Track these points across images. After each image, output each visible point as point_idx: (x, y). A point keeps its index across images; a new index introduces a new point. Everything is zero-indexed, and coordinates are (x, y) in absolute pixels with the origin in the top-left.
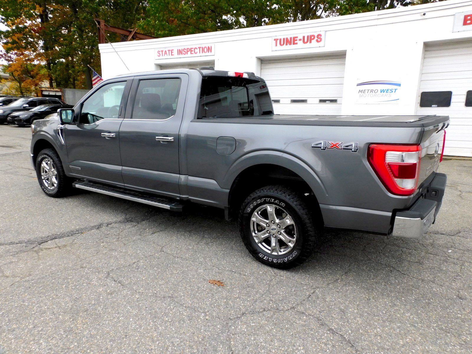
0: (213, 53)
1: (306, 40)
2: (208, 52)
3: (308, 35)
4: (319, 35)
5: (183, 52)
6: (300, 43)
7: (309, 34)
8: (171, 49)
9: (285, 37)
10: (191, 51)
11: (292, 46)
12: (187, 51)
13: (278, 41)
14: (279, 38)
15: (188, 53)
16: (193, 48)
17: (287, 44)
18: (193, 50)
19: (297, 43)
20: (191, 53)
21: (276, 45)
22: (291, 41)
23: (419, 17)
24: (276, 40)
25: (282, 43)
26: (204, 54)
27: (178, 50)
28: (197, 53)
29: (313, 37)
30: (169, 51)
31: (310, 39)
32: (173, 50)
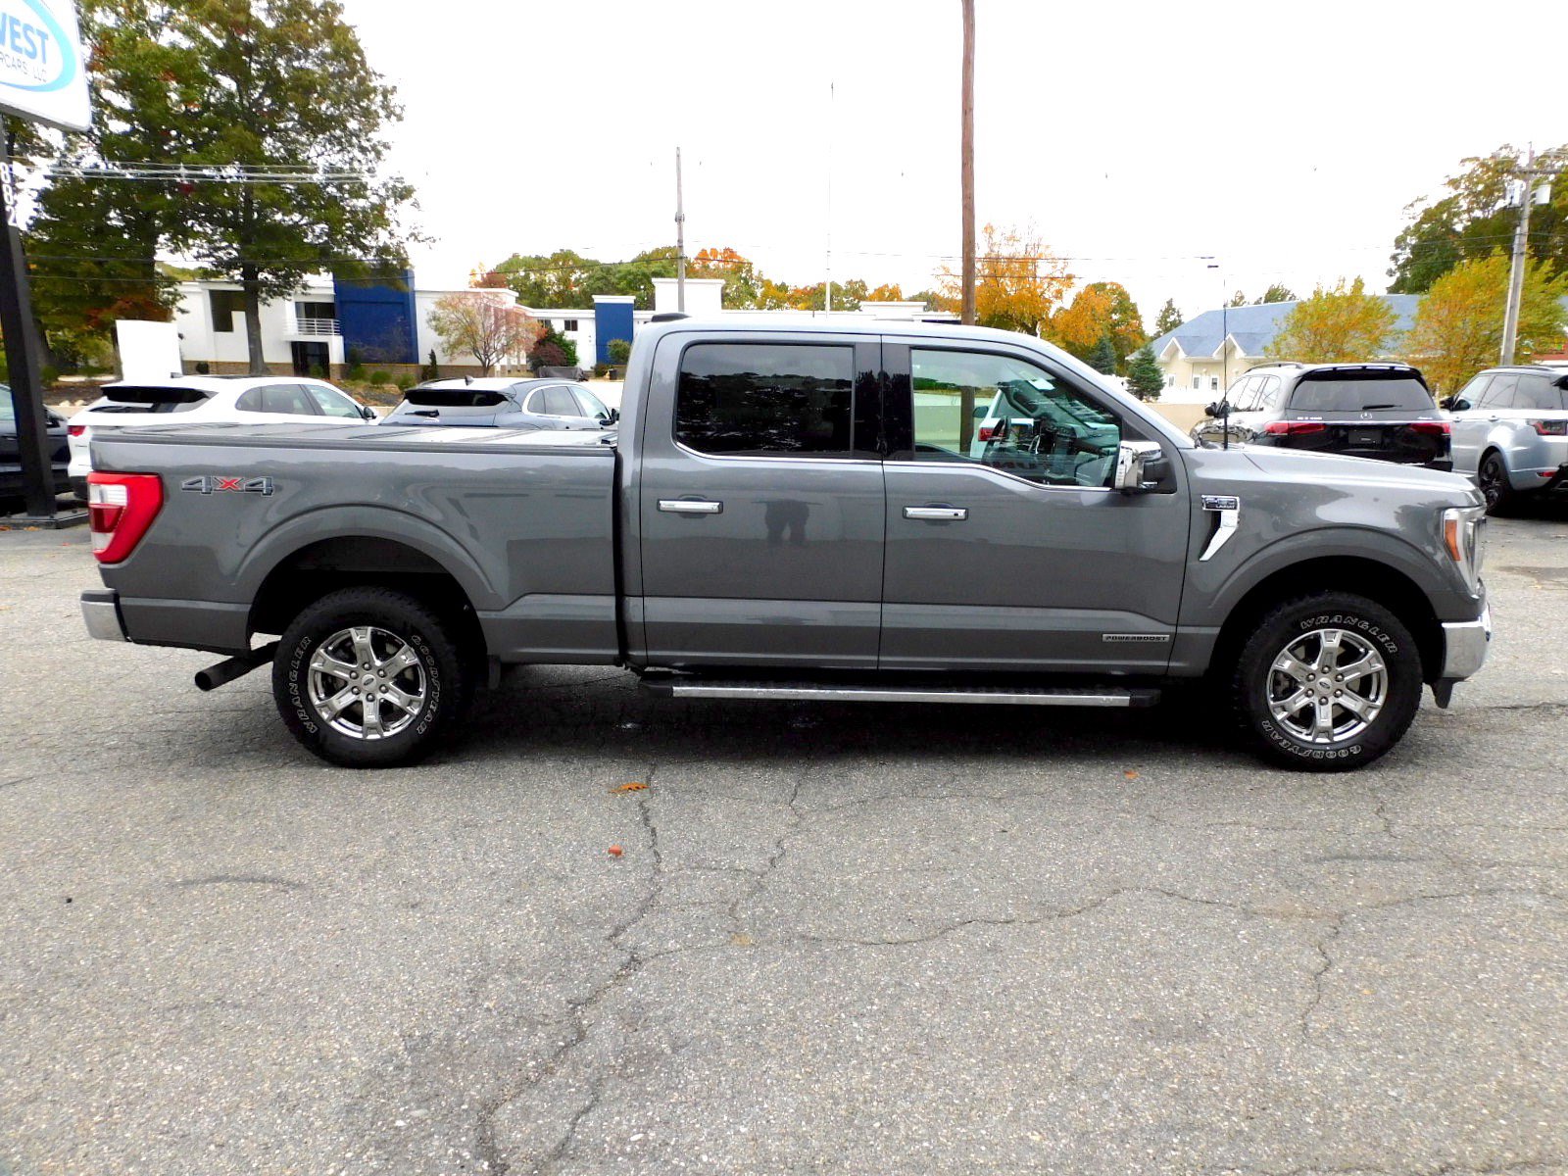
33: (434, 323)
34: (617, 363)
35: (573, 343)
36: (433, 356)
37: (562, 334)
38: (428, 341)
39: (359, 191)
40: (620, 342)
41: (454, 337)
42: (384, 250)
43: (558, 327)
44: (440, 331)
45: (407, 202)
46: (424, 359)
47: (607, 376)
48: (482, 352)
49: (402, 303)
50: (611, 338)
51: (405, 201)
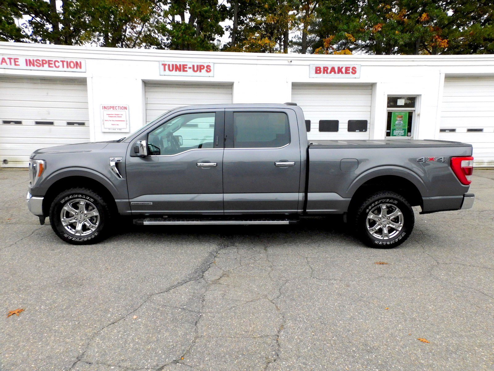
0: (83, 69)
1: (196, 69)
2: (77, 68)
3: (197, 64)
4: (208, 66)
5: (35, 63)
6: (190, 71)
7: (199, 64)
8: (13, 57)
9: (174, 64)
10: (49, 64)
11: (182, 73)
12: (43, 64)
13: (167, 67)
14: (167, 63)
15: (45, 65)
16: (52, 61)
17: (176, 71)
18: (53, 62)
19: (187, 71)
20: (49, 66)
21: (165, 70)
22: (181, 68)
23: (286, 63)
24: (164, 65)
25: (171, 69)
26: (69, 69)
27: (26, 60)
28: (59, 67)
29: (202, 67)
30: (10, 59)
31: (200, 68)
32: (18, 59)
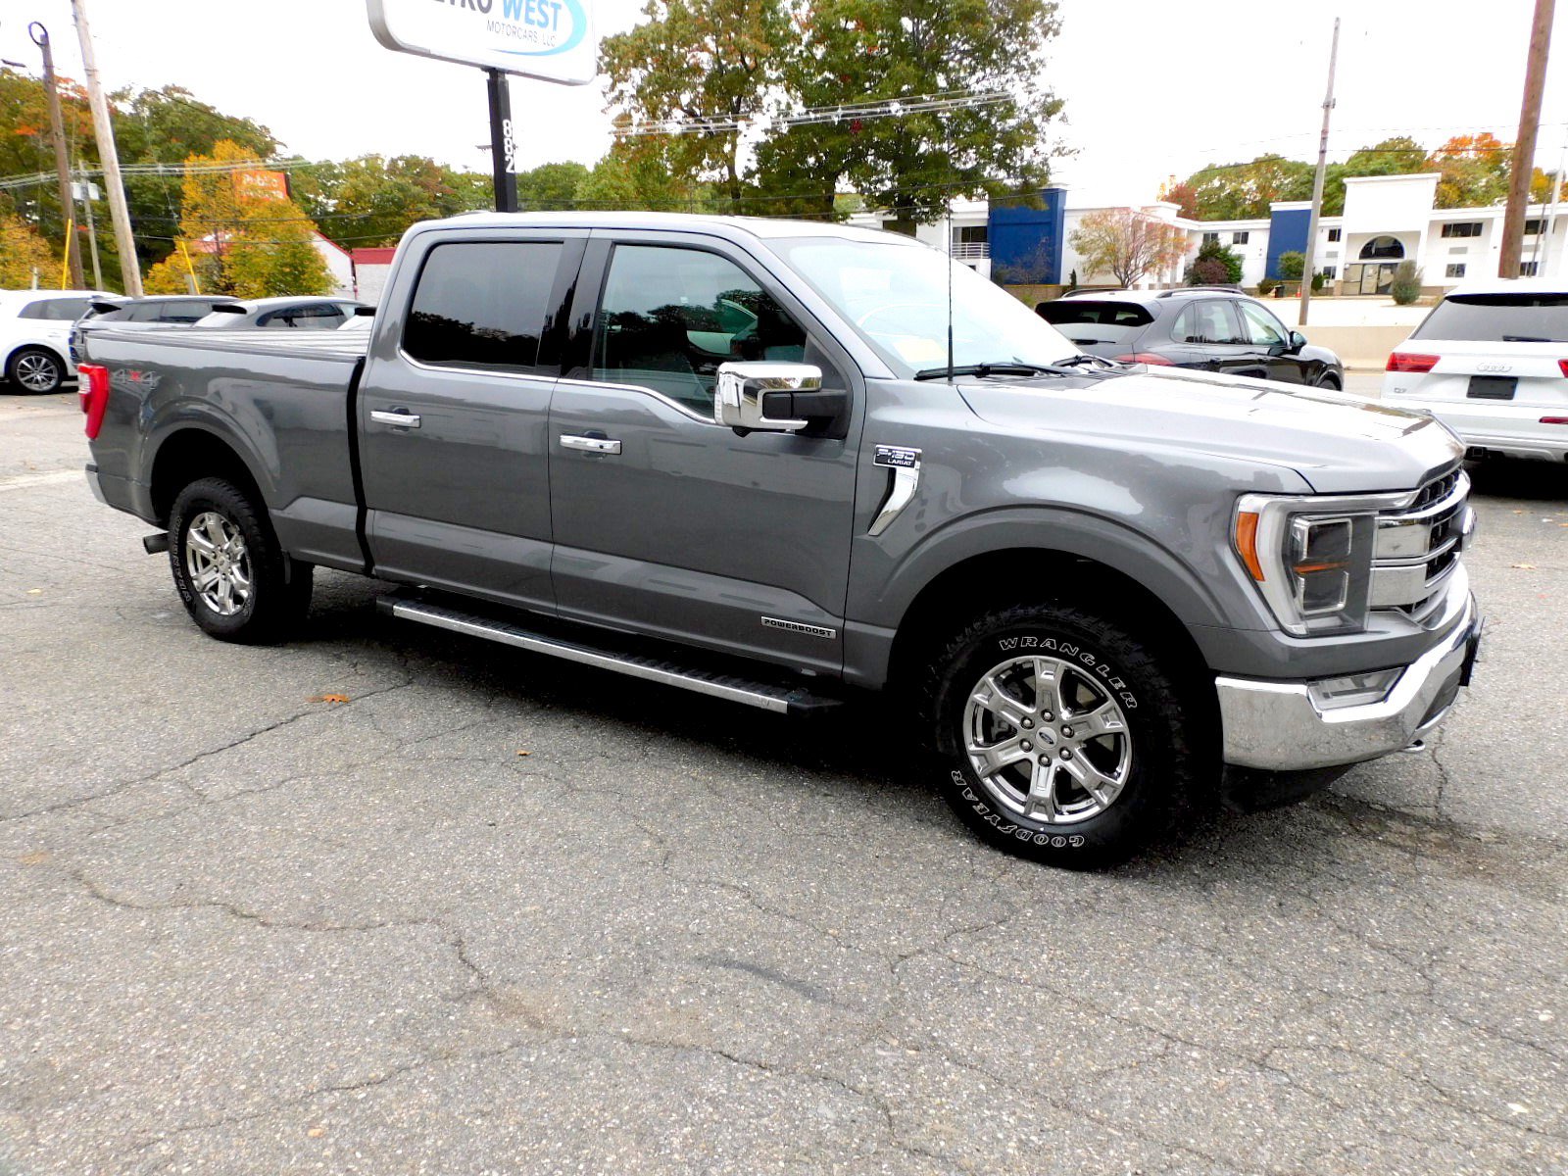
33: (1075, 242)
34: (1288, 277)
35: (1240, 257)
36: (1073, 276)
37: (1228, 248)
38: (1071, 260)
39: (1010, 109)
40: (1293, 254)
41: (1096, 255)
42: (1027, 170)
43: (1225, 240)
44: (1081, 250)
45: (1054, 118)
46: (1065, 280)
47: (1272, 294)
48: (1122, 270)
49: (1049, 224)
50: (1284, 250)
51: (1053, 117)
